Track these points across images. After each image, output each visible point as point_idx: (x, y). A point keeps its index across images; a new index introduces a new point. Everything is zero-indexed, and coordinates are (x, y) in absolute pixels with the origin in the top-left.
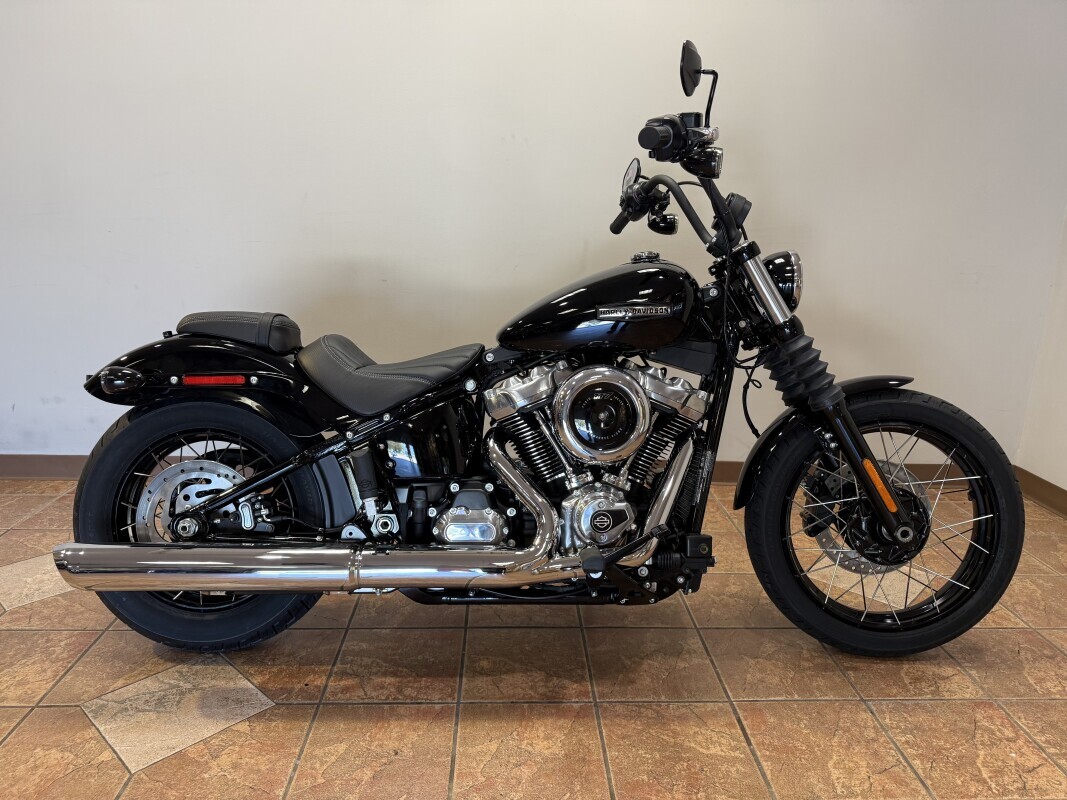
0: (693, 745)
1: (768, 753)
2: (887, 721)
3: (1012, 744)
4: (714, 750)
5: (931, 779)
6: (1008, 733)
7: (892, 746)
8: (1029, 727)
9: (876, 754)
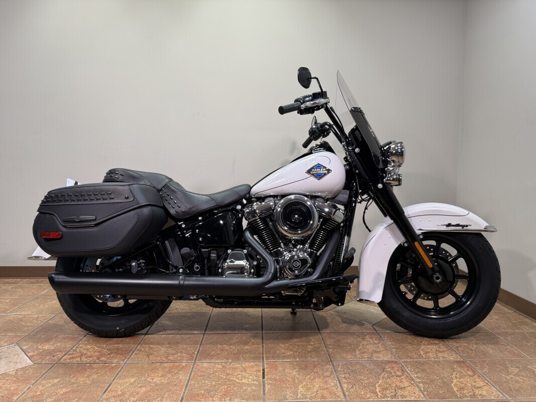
0: (234, 379)
1: (271, 382)
2: (339, 369)
3: (398, 378)
4: (244, 381)
5: (349, 391)
6: (399, 373)
7: (336, 379)
8: (410, 371)
9: (326, 382)
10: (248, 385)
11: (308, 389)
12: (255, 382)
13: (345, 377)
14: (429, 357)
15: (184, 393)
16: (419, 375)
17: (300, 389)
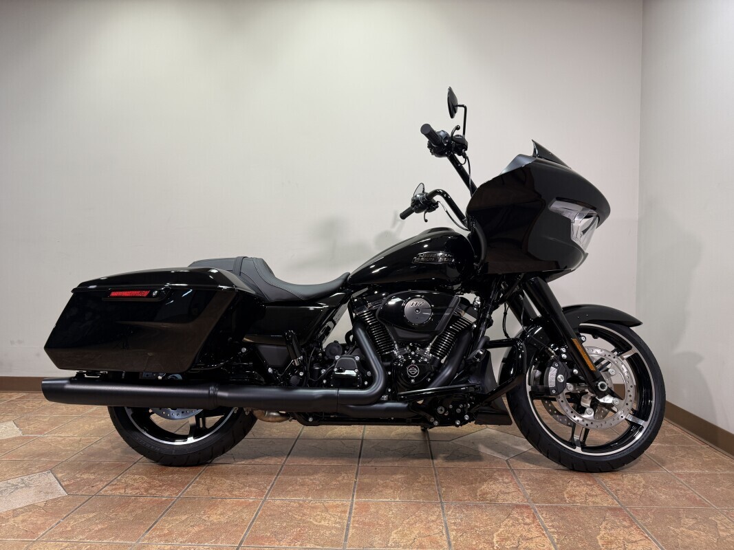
0: (311, 520)
1: (357, 525)
3: (526, 527)
4: (323, 523)
5: (457, 540)
6: (528, 521)
7: (443, 525)
8: (545, 518)
9: (429, 528)
10: (327, 528)
11: (404, 536)
12: (337, 525)
13: (455, 523)
14: (574, 502)
15: (245, 535)
16: (556, 523)
17: (394, 535)
